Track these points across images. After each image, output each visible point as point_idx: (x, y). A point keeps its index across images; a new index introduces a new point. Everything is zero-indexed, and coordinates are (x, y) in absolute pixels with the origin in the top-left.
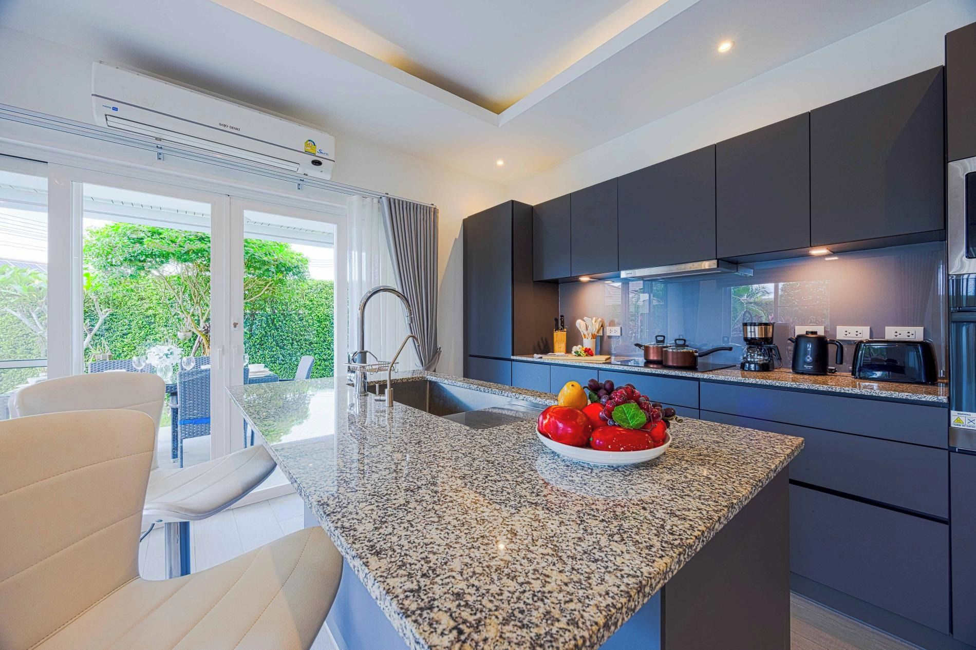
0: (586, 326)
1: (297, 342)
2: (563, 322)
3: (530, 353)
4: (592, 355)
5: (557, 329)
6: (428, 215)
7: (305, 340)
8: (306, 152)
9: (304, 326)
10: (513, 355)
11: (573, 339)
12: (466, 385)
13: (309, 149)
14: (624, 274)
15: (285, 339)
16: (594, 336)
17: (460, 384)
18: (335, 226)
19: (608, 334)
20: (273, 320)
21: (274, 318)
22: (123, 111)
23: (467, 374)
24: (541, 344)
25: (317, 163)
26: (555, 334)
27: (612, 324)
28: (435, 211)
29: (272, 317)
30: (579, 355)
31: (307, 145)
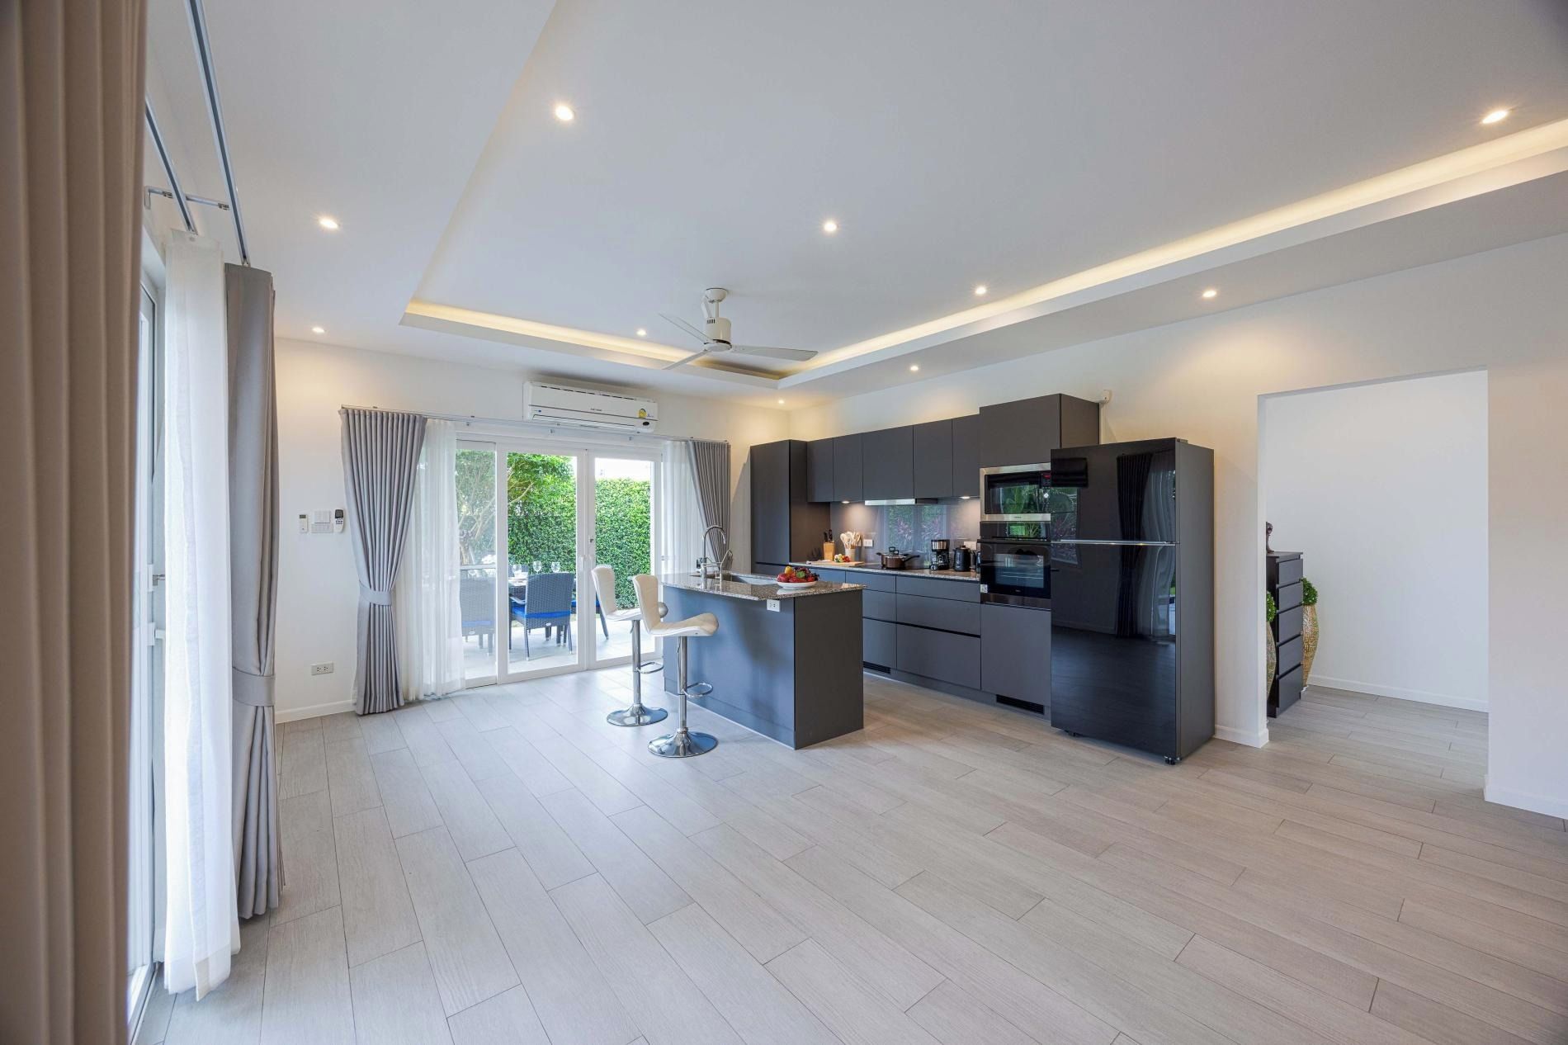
0: (848, 538)
1: (554, 550)
2: (831, 535)
3: (804, 561)
4: (849, 561)
5: (827, 541)
6: (724, 448)
7: (563, 548)
8: (640, 418)
9: (562, 532)
10: (790, 561)
11: (839, 548)
12: (754, 576)
13: (642, 415)
14: (867, 503)
15: (540, 547)
16: (853, 547)
17: (751, 576)
18: (652, 463)
19: (865, 545)
20: (526, 525)
21: (527, 523)
22: (544, 411)
23: (753, 571)
24: (814, 554)
25: (646, 424)
26: (824, 545)
27: (868, 538)
28: (729, 447)
29: (525, 521)
30: (838, 562)
31: (640, 412)
